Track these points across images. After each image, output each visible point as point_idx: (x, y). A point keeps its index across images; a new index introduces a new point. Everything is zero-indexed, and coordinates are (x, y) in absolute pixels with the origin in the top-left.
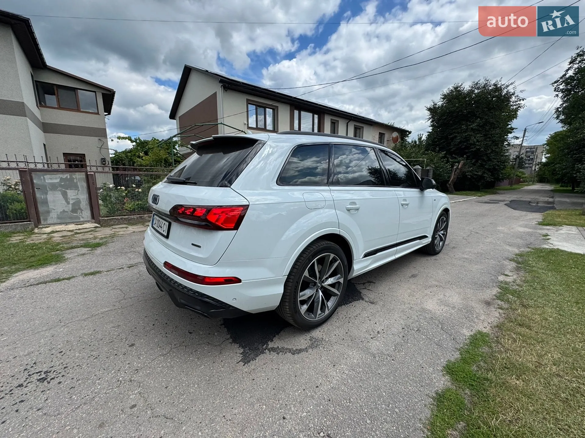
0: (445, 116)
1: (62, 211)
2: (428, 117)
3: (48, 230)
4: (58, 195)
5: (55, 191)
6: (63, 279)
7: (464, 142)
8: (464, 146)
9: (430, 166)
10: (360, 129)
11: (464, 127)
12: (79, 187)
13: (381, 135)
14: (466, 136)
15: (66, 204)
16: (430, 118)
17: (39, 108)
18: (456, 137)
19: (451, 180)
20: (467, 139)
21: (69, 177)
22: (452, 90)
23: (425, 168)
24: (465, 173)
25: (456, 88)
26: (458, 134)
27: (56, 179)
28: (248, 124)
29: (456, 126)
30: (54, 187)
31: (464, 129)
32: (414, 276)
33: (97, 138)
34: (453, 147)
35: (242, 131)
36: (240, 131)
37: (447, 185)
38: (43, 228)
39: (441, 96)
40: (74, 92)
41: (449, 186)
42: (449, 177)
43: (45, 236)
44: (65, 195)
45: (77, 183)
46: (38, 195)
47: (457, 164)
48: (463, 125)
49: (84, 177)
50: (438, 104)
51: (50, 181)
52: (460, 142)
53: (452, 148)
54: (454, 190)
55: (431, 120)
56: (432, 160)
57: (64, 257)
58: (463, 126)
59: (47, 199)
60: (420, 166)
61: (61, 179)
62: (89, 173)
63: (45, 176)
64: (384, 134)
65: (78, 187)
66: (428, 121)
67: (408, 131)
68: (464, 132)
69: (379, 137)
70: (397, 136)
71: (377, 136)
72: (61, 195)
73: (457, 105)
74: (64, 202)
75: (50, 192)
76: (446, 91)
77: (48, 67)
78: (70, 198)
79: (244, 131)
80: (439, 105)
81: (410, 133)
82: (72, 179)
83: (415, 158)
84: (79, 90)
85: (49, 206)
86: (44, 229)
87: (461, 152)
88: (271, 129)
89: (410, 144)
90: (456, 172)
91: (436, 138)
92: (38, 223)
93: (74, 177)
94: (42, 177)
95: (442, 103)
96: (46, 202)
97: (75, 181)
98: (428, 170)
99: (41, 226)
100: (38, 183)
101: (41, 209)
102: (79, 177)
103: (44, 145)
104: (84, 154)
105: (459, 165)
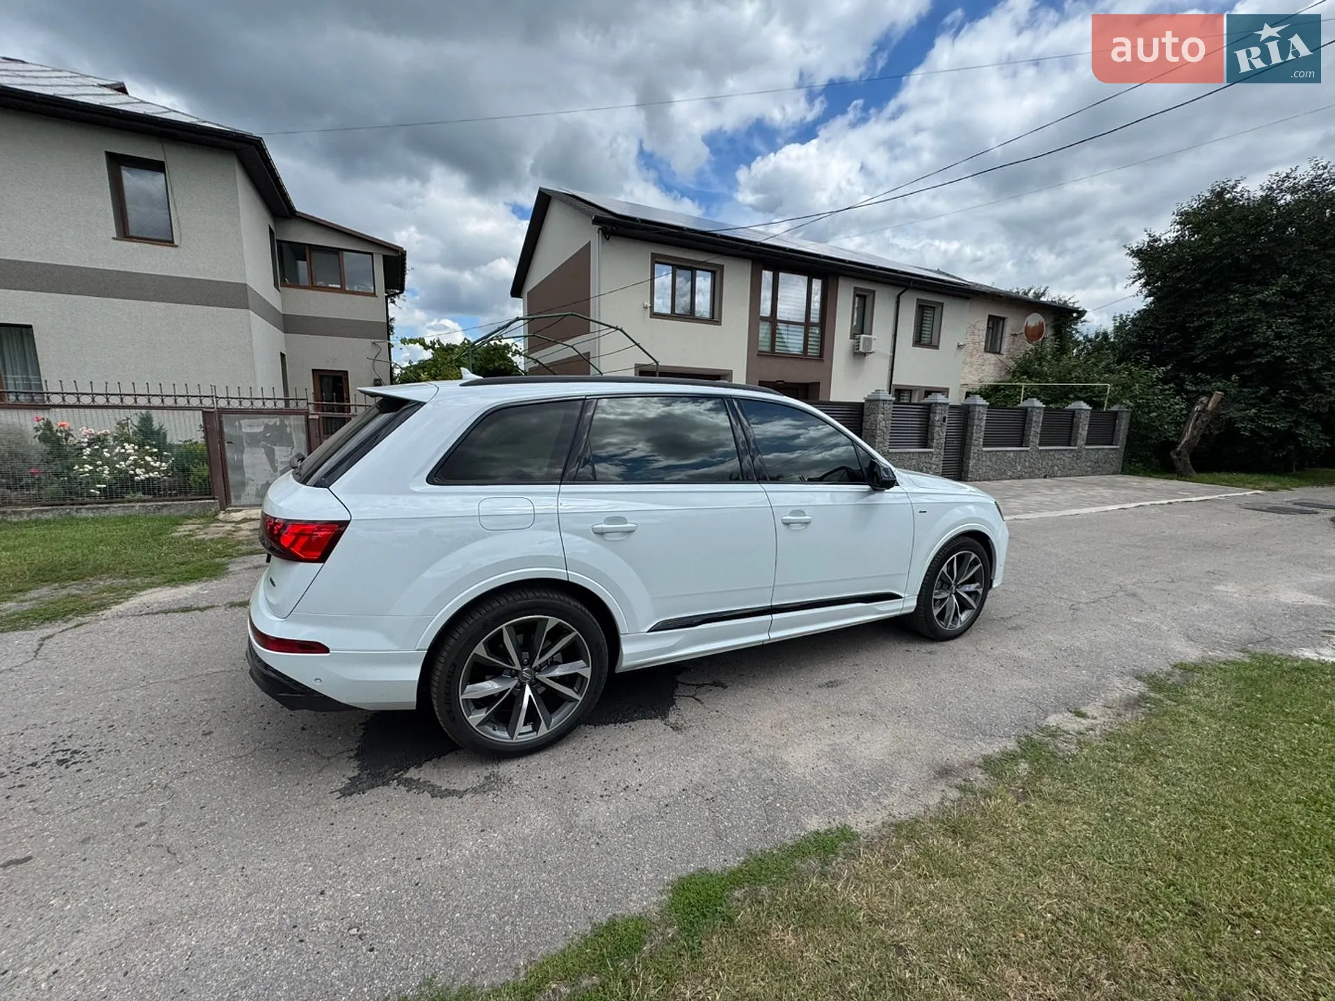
0: (1179, 271)
1: (264, 483)
2: (1135, 273)
3: (238, 516)
4: (260, 454)
5: (255, 446)
6: (195, 609)
7: (1235, 339)
8: (1234, 350)
9: (1122, 403)
10: (934, 308)
11: (1235, 298)
12: (295, 441)
13: (995, 324)
14: (1240, 322)
15: (272, 471)
16: (1140, 276)
17: (280, 288)
18: (1210, 325)
19: (1183, 442)
20: (1244, 331)
21: (278, 423)
22: (1206, 200)
23: (1108, 407)
24: (1235, 423)
25: (1220, 195)
26: (1217, 317)
27: (258, 426)
28: (652, 307)
29: (1212, 296)
30: (254, 440)
31: (1238, 303)
32: (831, 684)
33: (369, 341)
34: (1202, 353)
35: (617, 329)
36: (611, 327)
37: (1172, 453)
38: (233, 511)
39: (1174, 217)
40: (336, 256)
41: (1175, 457)
42: (1180, 435)
43: (229, 527)
44: (271, 455)
45: (291, 433)
46: (230, 454)
47: (1204, 399)
48: (1233, 292)
49: (303, 423)
50: (1163, 238)
51: (249, 430)
52: (1224, 339)
53: (1199, 355)
54: (1191, 467)
55: (1143, 280)
56: (1126, 387)
57: (228, 569)
58: (1232, 296)
59: (242, 461)
60: (1089, 403)
61: (267, 426)
62: (310, 417)
63: (242, 422)
64: (1004, 319)
65: (293, 442)
66: (1133, 283)
67: (1076, 310)
68: (1236, 311)
69: (988, 328)
70: (1041, 325)
71: (983, 325)
72: (264, 456)
73: (1216, 240)
74: (269, 468)
75: (247, 450)
76: (1189, 203)
77: (297, 214)
78: (279, 460)
79: (619, 327)
80: (1166, 240)
81: (1082, 313)
82: (283, 426)
83: (1081, 382)
84: (345, 253)
85: (244, 474)
86: (233, 514)
87: (1221, 366)
88: (707, 315)
89: (1090, 341)
90: (1199, 422)
91: (1151, 328)
92: (226, 503)
93: (287, 423)
94: (237, 423)
95: (1175, 234)
96: (240, 467)
97: (288, 430)
98: (1116, 413)
99: (230, 509)
100: (231, 433)
101: (233, 477)
102: (296, 423)
103: (283, 355)
104: (346, 372)
105: (1208, 402)
